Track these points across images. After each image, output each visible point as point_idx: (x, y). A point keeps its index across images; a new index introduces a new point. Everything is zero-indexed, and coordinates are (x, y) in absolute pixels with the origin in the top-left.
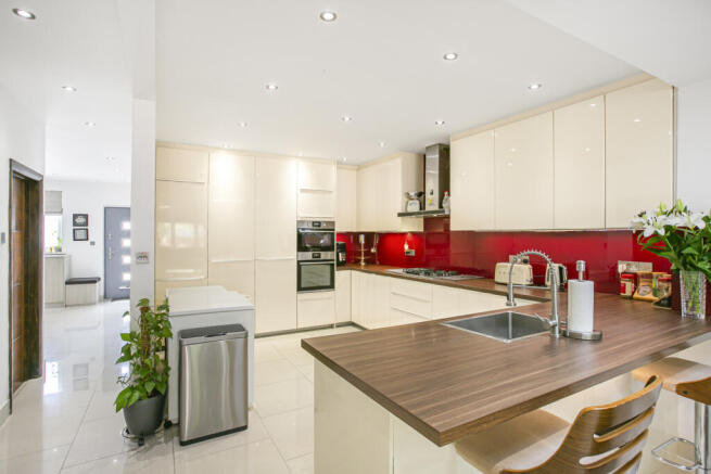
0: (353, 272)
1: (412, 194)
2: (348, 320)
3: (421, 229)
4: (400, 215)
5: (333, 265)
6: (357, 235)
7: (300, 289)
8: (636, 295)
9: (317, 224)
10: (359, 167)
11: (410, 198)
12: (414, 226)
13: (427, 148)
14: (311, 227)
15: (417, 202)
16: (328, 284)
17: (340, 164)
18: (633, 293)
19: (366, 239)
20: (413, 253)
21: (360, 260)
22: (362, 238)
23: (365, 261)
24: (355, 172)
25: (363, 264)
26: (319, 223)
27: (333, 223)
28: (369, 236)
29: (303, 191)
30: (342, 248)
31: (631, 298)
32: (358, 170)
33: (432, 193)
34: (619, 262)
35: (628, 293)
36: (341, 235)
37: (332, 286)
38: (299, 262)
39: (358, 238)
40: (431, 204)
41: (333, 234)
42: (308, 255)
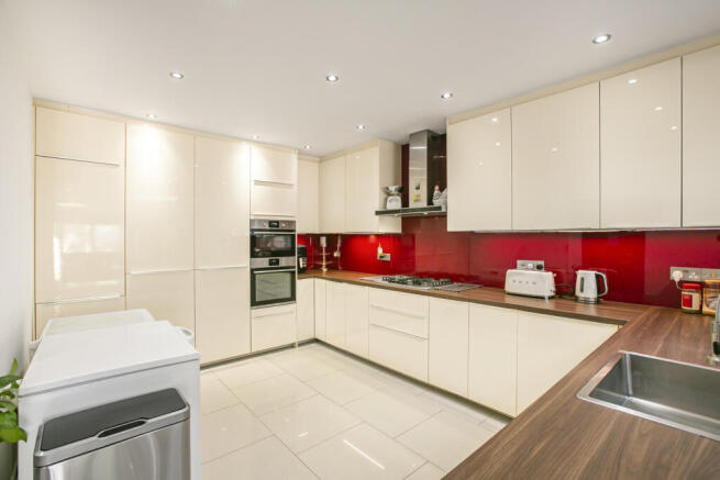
0: (317, 280)
1: (393, 189)
2: (312, 336)
3: (398, 230)
4: (378, 213)
5: (293, 273)
6: (317, 237)
7: (254, 303)
8: (705, 309)
9: (274, 225)
10: (322, 159)
11: (389, 194)
12: (392, 226)
13: (411, 135)
14: (267, 227)
15: (399, 198)
16: (288, 295)
17: (302, 154)
18: (701, 307)
19: (328, 242)
20: (388, 257)
21: (321, 266)
22: (323, 242)
23: (327, 266)
24: (317, 165)
25: (325, 270)
26: (278, 222)
27: (293, 223)
28: (331, 238)
29: (258, 183)
30: (302, 253)
31: (700, 313)
32: (321, 162)
33: (418, 188)
34: (672, 268)
35: (695, 306)
36: (301, 237)
37: (293, 298)
38: (252, 270)
39: (319, 242)
40: (417, 201)
41: (294, 236)
42: (264, 262)
